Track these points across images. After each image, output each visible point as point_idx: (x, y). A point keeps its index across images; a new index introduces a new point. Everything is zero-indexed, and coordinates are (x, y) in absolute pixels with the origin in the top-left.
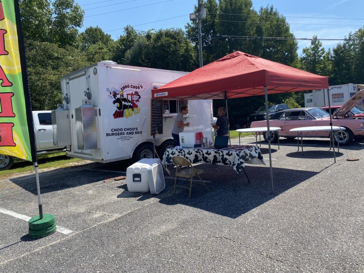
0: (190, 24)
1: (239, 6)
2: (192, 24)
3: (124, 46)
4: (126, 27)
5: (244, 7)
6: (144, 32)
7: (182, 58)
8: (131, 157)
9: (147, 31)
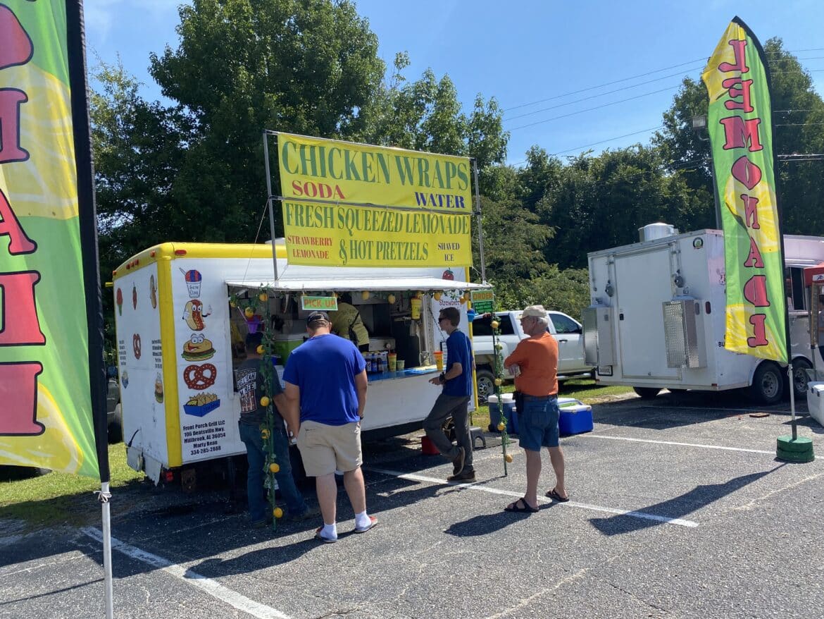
0: (662, 134)
1: (785, 89)
2: (665, 133)
3: (529, 188)
4: (530, 150)
5: (796, 90)
6: (573, 158)
7: (664, 204)
8: (750, 384)
9: (578, 155)
